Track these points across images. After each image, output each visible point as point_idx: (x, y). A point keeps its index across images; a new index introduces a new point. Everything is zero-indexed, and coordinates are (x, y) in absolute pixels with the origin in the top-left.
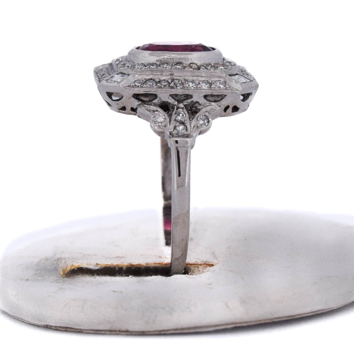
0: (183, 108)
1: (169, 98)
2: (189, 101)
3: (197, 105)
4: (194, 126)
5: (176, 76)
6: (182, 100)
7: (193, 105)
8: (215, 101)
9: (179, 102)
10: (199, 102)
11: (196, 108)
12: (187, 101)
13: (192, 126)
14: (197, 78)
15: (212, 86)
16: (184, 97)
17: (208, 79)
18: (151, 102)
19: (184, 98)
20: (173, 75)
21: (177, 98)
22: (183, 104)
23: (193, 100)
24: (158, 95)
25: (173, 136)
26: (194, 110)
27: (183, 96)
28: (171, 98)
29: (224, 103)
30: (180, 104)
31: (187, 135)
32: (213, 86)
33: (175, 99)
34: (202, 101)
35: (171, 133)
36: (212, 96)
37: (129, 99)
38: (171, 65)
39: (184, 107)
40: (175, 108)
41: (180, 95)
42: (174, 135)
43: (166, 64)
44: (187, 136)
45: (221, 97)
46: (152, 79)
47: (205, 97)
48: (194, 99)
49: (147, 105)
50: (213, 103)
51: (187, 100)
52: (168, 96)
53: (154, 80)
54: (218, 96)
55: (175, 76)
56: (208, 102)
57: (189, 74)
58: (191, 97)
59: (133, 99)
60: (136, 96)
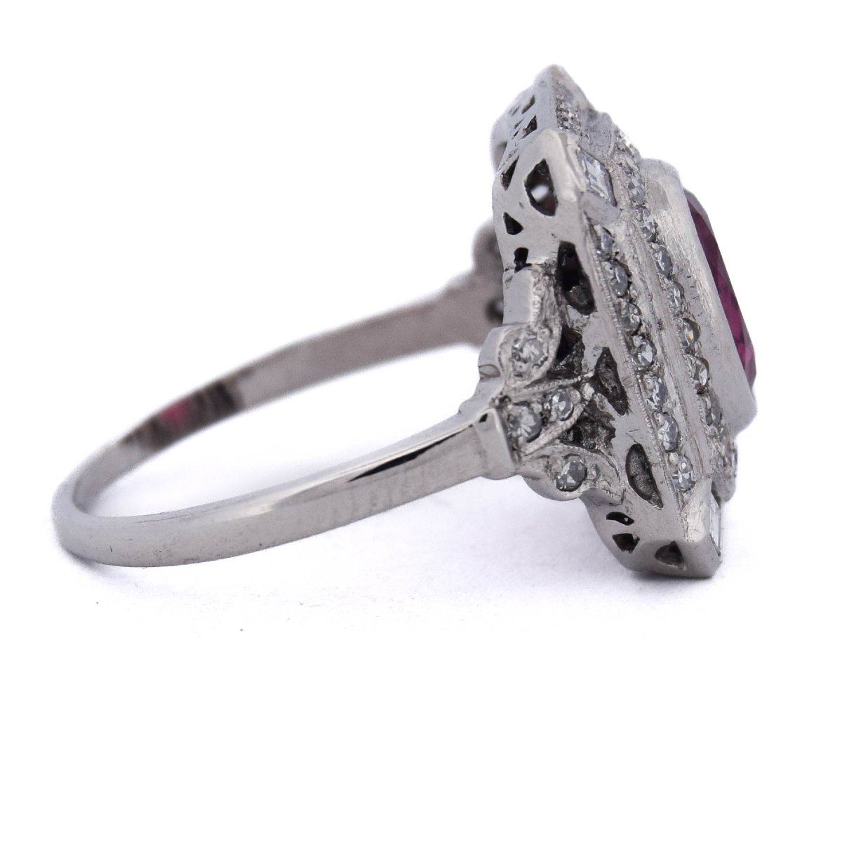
0: (583, 400)
1: (596, 348)
2: (609, 409)
3: (603, 433)
4: (548, 457)
5: (661, 340)
6: (602, 386)
7: (600, 421)
8: (632, 479)
9: (596, 381)
10: (614, 436)
11: (594, 434)
12: (606, 401)
13: (547, 451)
14: (678, 401)
15: (672, 454)
16: (614, 388)
17: (684, 432)
18: (564, 300)
19: (610, 388)
20: (661, 329)
21: (602, 368)
22: (593, 395)
23: (613, 419)
24: (595, 314)
25: (500, 408)
26: (586, 431)
27: (613, 384)
28: (598, 356)
29: (637, 507)
30: (591, 386)
31: (516, 448)
32: (673, 457)
33: (597, 366)
34: (621, 445)
35: (507, 400)
36: (646, 466)
37: (553, 235)
38: (683, 310)
39: (587, 403)
40: (576, 380)
41: (616, 375)
42: (504, 411)
43: (679, 295)
44: (514, 449)
45: (650, 492)
46: (629, 275)
47: (637, 449)
48: (619, 422)
49: (556, 295)
50: (625, 478)
51: (609, 401)
52: (602, 345)
53: (630, 283)
54: (651, 481)
55: (660, 335)
56: (623, 464)
57: (680, 373)
58: (623, 408)
59: (556, 247)
60: (567, 252)
